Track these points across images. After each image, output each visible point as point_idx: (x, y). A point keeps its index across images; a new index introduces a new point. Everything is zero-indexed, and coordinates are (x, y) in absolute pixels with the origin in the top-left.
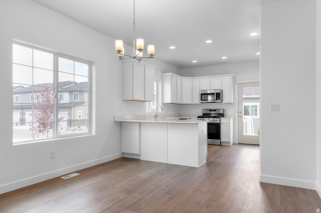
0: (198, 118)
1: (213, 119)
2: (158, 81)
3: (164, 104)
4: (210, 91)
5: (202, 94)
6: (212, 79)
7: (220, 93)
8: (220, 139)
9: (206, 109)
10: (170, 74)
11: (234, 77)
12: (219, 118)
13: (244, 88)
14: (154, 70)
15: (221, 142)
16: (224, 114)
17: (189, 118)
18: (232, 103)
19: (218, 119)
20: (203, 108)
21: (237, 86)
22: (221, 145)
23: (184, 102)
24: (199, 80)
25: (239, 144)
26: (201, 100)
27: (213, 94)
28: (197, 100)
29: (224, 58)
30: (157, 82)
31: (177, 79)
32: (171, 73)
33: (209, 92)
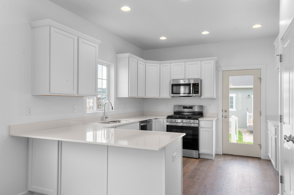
0: (167, 118)
1: (188, 120)
2: (109, 65)
3: (119, 99)
4: (184, 80)
5: (173, 85)
6: (187, 63)
7: (198, 84)
8: (198, 150)
9: (178, 105)
10: (127, 55)
11: (217, 62)
12: (197, 119)
13: (230, 77)
14: (97, 46)
15: (199, 154)
16: (204, 112)
17: (156, 119)
18: (215, 98)
19: (196, 121)
20: (175, 104)
21: (221, 74)
22: (199, 158)
23: (148, 96)
24: (169, 65)
25: (224, 155)
26: (172, 93)
27: (189, 85)
28: (166, 93)
29: (205, 33)
30: (108, 67)
31: (139, 63)
32: (129, 53)
33: (182, 82)
